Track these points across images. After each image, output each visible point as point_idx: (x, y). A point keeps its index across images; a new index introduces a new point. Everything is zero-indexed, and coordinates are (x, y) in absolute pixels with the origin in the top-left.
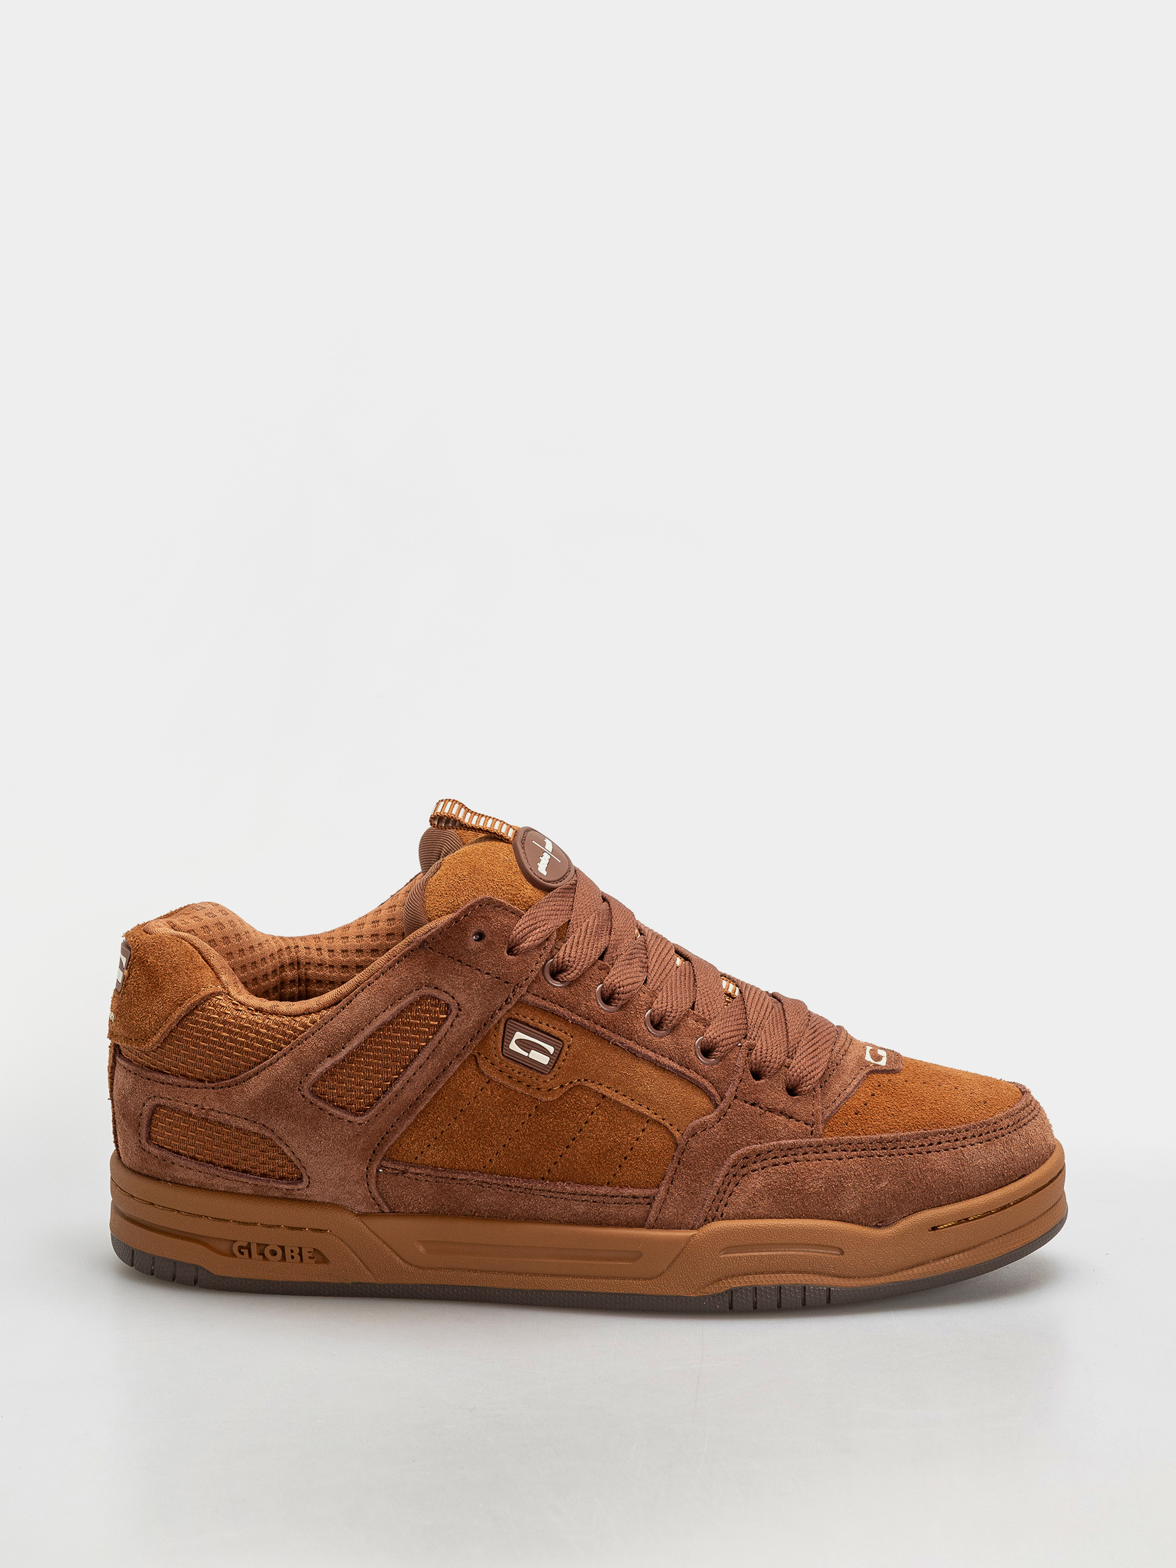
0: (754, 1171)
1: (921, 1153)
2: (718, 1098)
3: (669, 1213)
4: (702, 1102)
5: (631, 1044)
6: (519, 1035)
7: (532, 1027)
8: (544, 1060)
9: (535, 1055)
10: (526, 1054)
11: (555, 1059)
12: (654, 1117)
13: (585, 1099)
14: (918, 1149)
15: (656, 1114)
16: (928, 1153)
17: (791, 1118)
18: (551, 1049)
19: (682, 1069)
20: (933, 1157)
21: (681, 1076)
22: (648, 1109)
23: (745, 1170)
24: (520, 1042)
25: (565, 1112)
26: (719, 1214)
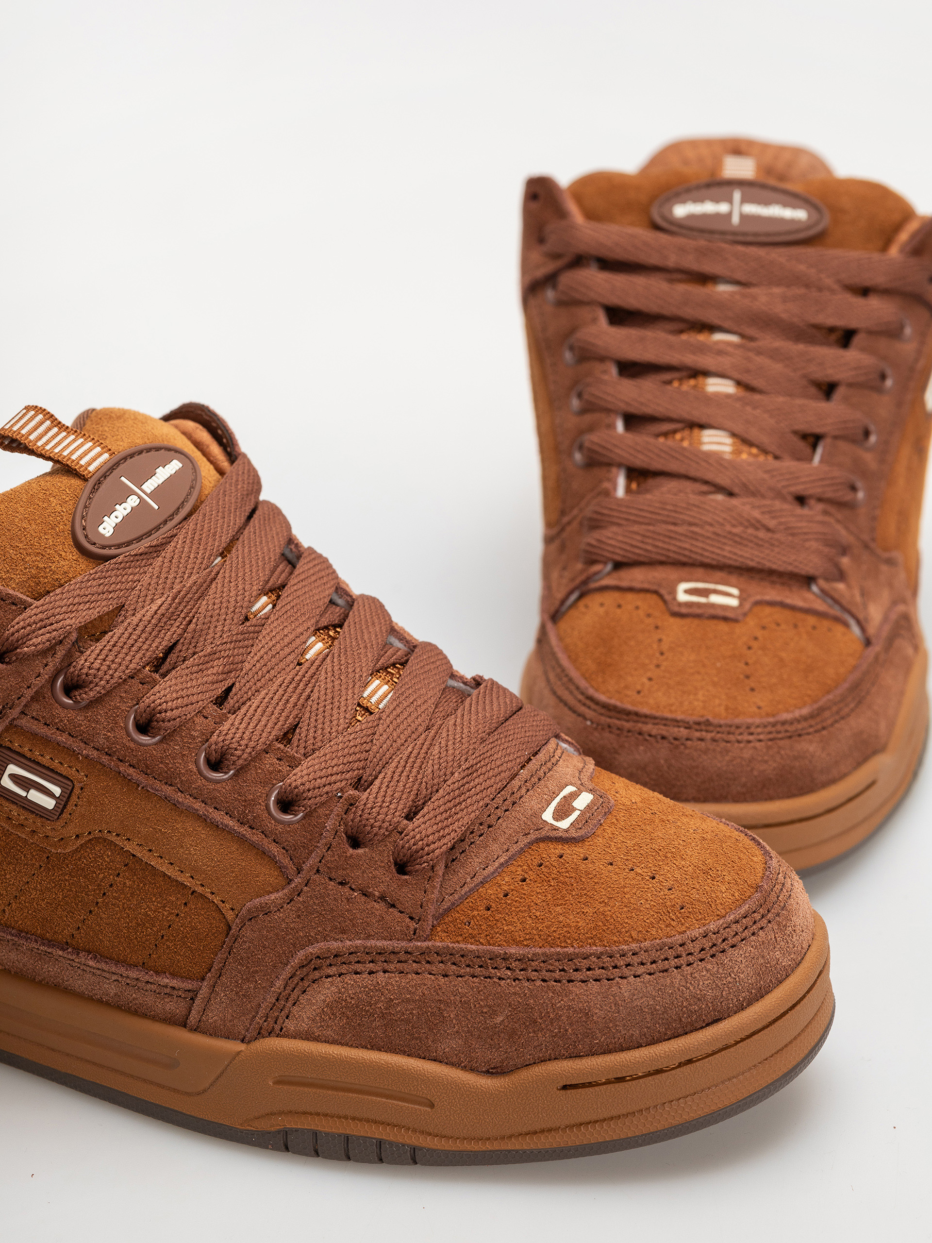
0: (328, 977)
1: (559, 981)
2: (292, 869)
3: (213, 1017)
4: (266, 874)
5: (168, 790)
6: (12, 769)
7: (30, 760)
8: (49, 803)
9: (34, 796)
10: (24, 794)
11: (63, 803)
12: (199, 889)
13: (108, 857)
14: (557, 975)
15: (202, 885)
16: (569, 981)
17: (393, 906)
18: (57, 791)
19: (244, 830)
20: (576, 989)
21: (241, 840)
22: (192, 877)
23: (317, 974)
24: (14, 777)
25: (83, 869)
26: (277, 1028)
